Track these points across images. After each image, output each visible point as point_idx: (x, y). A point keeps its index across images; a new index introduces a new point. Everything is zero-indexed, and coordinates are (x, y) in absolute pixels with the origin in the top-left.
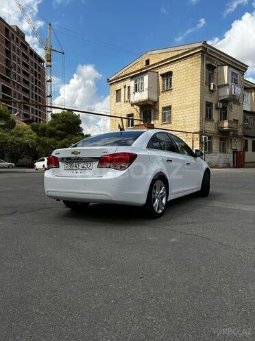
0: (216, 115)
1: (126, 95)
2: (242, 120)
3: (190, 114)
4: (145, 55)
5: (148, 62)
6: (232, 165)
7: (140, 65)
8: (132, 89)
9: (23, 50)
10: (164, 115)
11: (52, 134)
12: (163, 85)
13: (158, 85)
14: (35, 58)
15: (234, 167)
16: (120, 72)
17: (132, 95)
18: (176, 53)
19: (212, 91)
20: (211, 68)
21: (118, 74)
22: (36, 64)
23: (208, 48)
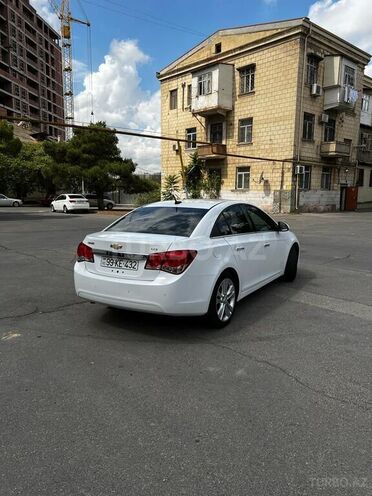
0: (318, 133)
1: (186, 99)
2: (357, 140)
3: (280, 132)
4: (215, 37)
5: (218, 47)
6: (338, 206)
7: (208, 52)
8: (195, 91)
9: (26, 20)
10: (241, 131)
11: (75, 159)
12: (242, 85)
13: (234, 84)
14: (46, 32)
15: (340, 210)
16: (177, 63)
17: (194, 100)
18: (262, 35)
19: (314, 97)
20: (314, 59)
21: (173, 65)
22: (46, 42)
23: (312, 28)
